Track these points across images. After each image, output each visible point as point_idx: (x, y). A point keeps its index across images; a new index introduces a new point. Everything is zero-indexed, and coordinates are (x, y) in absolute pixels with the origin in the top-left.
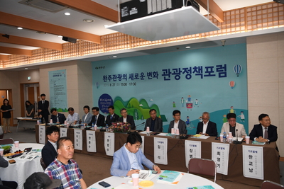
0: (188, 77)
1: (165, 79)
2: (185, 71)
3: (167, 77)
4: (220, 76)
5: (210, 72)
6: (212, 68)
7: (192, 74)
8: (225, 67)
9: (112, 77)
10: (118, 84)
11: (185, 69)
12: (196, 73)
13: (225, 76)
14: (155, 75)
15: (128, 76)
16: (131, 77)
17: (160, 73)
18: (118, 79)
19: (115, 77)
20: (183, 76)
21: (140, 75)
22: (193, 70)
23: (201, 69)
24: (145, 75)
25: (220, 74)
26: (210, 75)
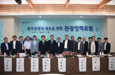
0: (77, 30)
1: (66, 31)
2: (76, 28)
3: (67, 30)
4: (90, 31)
5: (86, 29)
6: (87, 27)
7: (79, 29)
8: (92, 27)
9: (34, 28)
10: (38, 32)
11: (76, 27)
12: (80, 29)
13: (92, 31)
14: (61, 28)
15: (45, 28)
16: (47, 29)
17: (64, 28)
18: (38, 29)
19: (36, 28)
20: (75, 30)
21: (52, 28)
22: (79, 28)
23: (82, 27)
24: (55, 28)
25: (90, 30)
26: (86, 30)
